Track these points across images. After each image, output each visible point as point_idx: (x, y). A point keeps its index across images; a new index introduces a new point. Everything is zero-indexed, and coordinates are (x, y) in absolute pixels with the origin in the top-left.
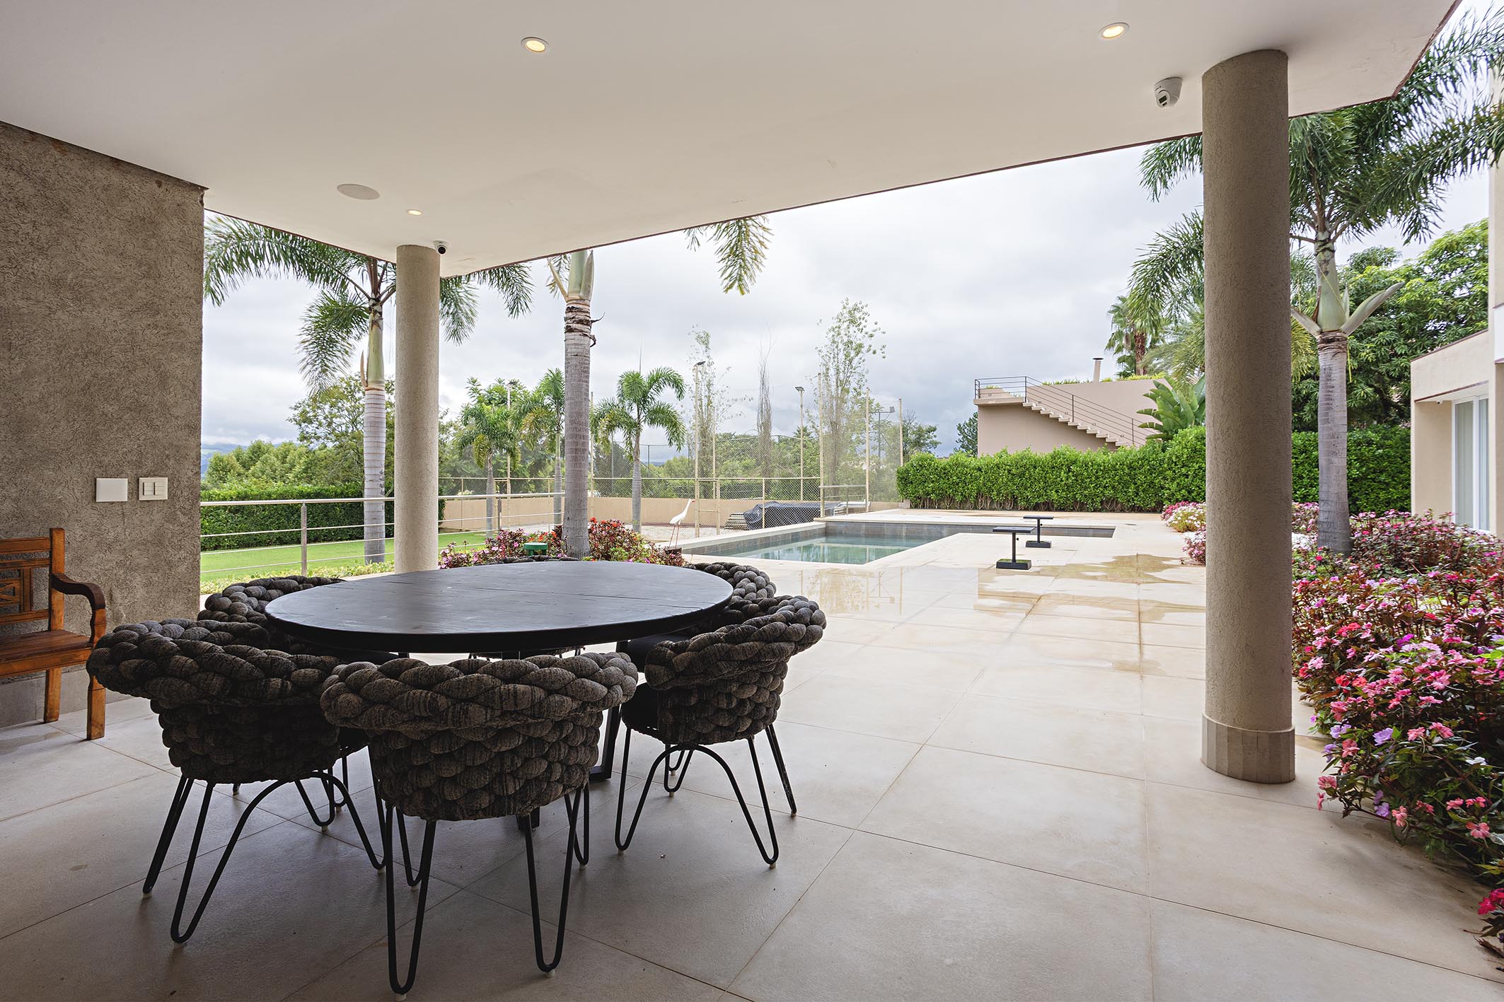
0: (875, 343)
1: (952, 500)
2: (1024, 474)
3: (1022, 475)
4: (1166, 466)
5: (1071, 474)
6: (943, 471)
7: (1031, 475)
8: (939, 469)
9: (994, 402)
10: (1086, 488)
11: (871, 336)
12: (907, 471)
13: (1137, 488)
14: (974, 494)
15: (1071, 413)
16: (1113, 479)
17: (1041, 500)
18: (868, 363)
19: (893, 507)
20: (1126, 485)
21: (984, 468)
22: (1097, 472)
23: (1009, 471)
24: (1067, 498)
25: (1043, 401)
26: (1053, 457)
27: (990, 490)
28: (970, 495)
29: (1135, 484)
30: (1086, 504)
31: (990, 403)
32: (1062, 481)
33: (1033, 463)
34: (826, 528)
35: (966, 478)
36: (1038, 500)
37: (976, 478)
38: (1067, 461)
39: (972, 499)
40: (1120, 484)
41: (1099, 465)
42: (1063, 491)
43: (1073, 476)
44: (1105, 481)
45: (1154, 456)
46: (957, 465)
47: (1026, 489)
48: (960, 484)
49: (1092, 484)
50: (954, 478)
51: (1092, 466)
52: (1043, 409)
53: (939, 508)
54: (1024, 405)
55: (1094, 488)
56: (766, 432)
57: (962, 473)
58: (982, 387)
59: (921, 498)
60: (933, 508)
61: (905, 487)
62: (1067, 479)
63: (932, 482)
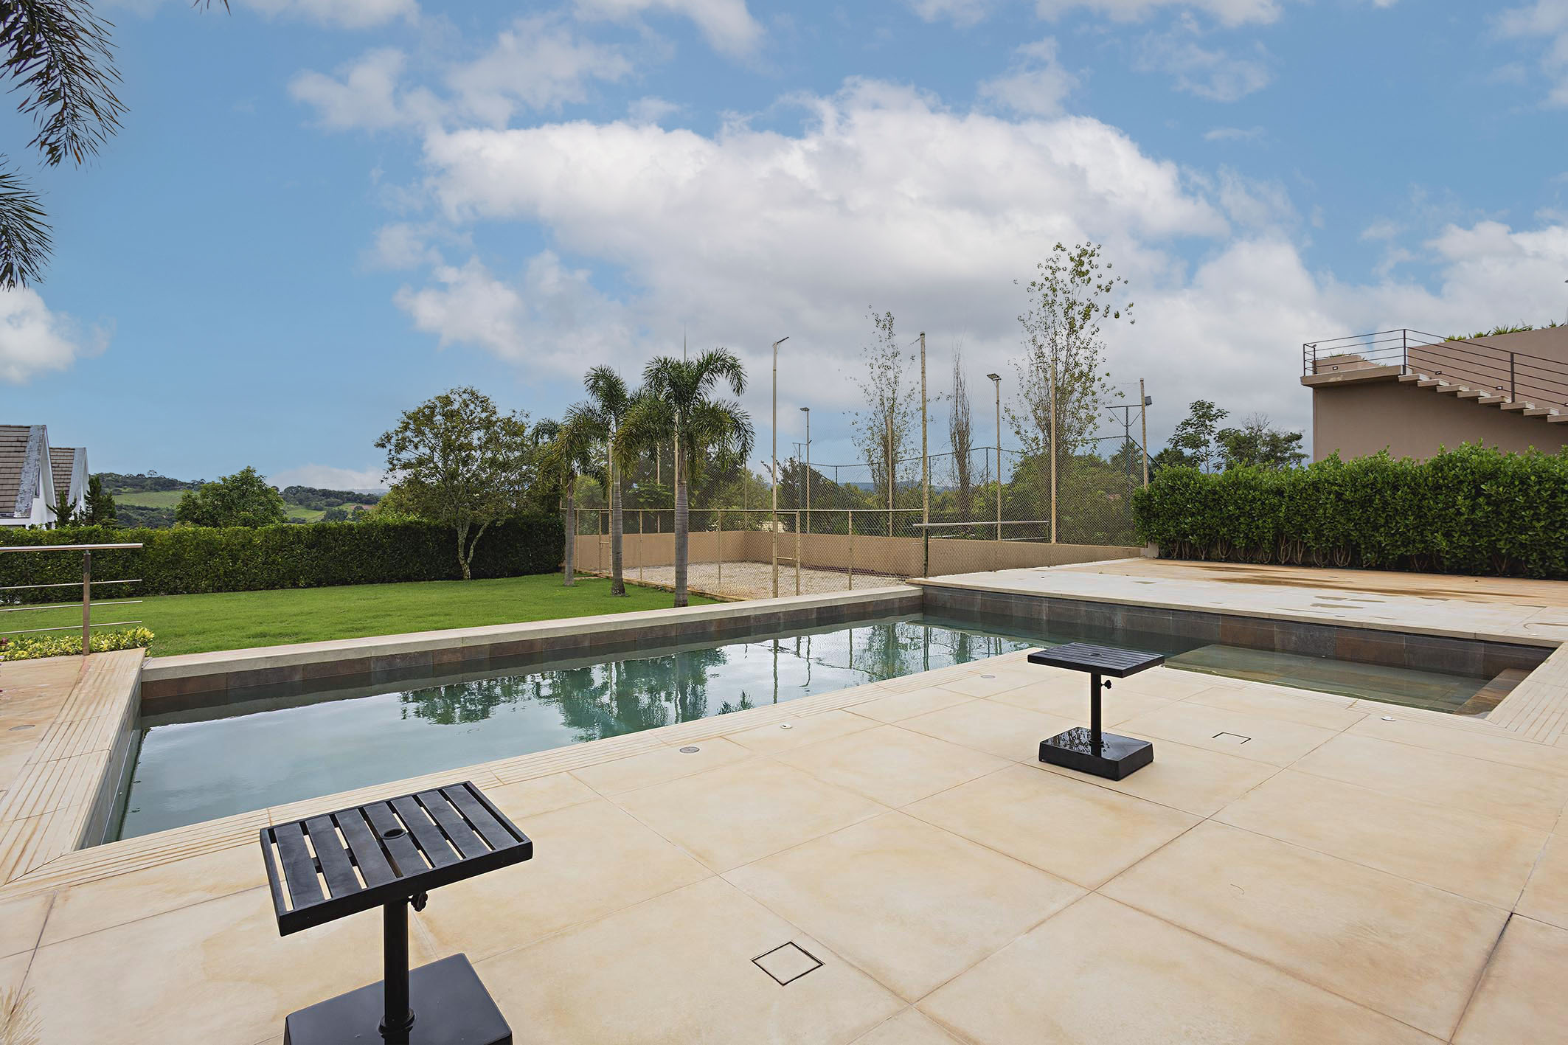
0: (1116, 299)
1: (1230, 545)
2: (1371, 501)
3: (1366, 503)
5: (1482, 499)
6: (1210, 497)
7: (1386, 503)
8: (1203, 493)
9: (1339, 379)
10: (1523, 530)
11: (1106, 290)
12: (1149, 497)
14: (1270, 536)
15: (1508, 386)
17: (1411, 551)
18: (1103, 334)
19: (1130, 555)
21: (1288, 490)
22: (1553, 496)
23: (1339, 496)
24: (1474, 546)
25: (1444, 370)
26: (1437, 467)
27: (1301, 530)
28: (1262, 539)
30: (1527, 561)
31: (1332, 380)
32: (1459, 513)
33: (1391, 479)
34: (924, 597)
35: (1252, 509)
36: (1403, 550)
37: (1274, 509)
38: (1473, 473)
39: (1265, 545)
42: (1464, 533)
43: (1488, 504)
46: (1237, 485)
47: (1376, 528)
48: (1242, 520)
49: (1539, 521)
50: (1231, 508)
51: (1539, 483)
52: (1444, 384)
53: (1207, 559)
54: (1401, 379)
55: (1545, 528)
56: (962, 443)
57: (1245, 500)
58: (1319, 355)
59: (1174, 541)
60: (1197, 559)
61: (1147, 521)
62: (1473, 510)
63: (1193, 515)
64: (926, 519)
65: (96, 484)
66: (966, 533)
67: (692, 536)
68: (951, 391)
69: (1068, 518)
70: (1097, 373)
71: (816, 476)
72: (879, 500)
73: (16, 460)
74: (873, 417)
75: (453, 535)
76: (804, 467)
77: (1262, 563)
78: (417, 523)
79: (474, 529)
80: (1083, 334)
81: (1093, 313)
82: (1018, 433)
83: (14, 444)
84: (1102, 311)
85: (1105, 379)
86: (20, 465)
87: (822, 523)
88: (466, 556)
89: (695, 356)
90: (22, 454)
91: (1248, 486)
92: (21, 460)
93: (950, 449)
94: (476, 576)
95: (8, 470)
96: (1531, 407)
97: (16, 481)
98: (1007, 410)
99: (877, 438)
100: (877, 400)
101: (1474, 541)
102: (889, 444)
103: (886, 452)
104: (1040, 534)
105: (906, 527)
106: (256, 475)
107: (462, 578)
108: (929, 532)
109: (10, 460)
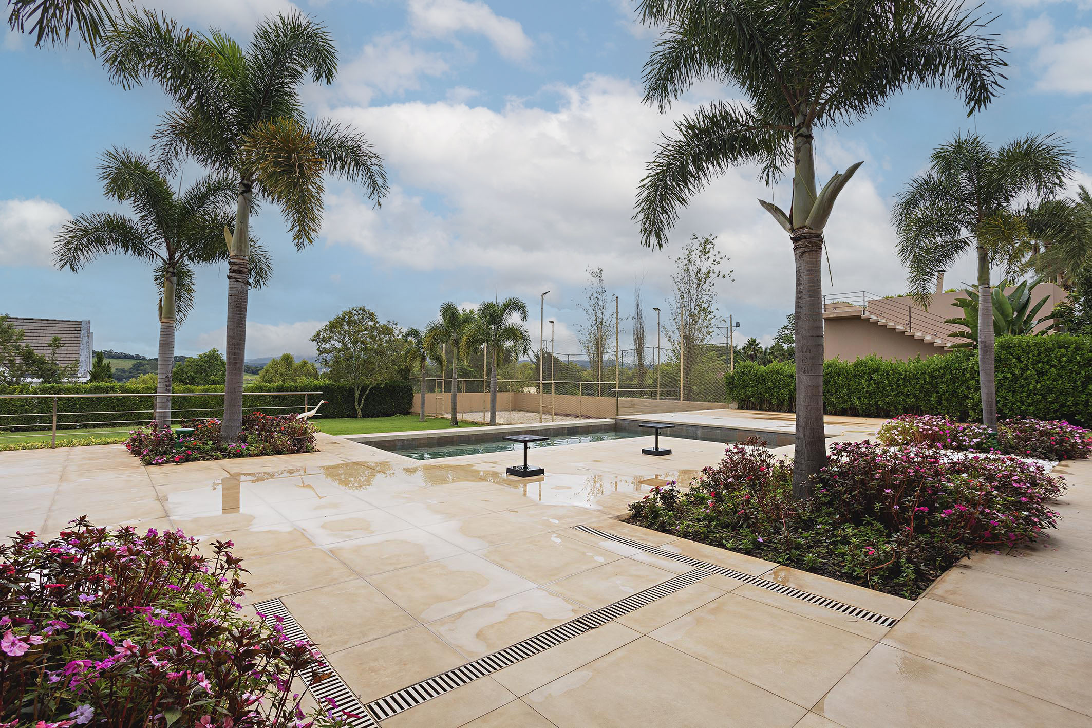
0: (724, 268)
1: (770, 403)
2: (831, 381)
4: (968, 375)
5: (872, 382)
6: (761, 378)
7: (835, 383)
8: (758, 376)
9: (835, 316)
10: (887, 396)
11: (718, 263)
12: (733, 377)
13: (940, 397)
14: (787, 398)
15: (909, 324)
16: (914, 388)
17: (846, 406)
18: (716, 287)
20: (928, 394)
22: (898, 380)
24: (869, 404)
25: (882, 313)
26: (855, 366)
28: (784, 399)
29: (938, 392)
31: (831, 316)
32: (863, 388)
33: (838, 371)
35: (779, 384)
36: (843, 405)
37: (789, 384)
38: (869, 369)
39: (786, 403)
40: (921, 392)
41: (900, 374)
42: (865, 397)
43: (874, 384)
44: (906, 389)
45: (957, 365)
46: (772, 372)
47: (832, 395)
48: (775, 390)
49: (893, 392)
50: (770, 384)
51: (893, 374)
52: (882, 321)
53: (760, 410)
54: (863, 317)
55: (895, 395)
56: (640, 345)
57: (776, 380)
58: (827, 302)
59: (744, 401)
60: (756, 410)
61: (732, 390)
62: (868, 387)
63: (752, 387)
64: (617, 387)
65: (99, 356)
66: (642, 394)
67: (498, 394)
68: (633, 314)
69: (695, 388)
70: (712, 309)
71: (556, 360)
72: (593, 376)
73: (76, 342)
74: (590, 328)
75: (352, 391)
76: (550, 355)
77: (785, 412)
78: (333, 385)
79: (364, 389)
80: (705, 286)
81: (711, 275)
82: (669, 340)
83: (74, 332)
84: (716, 274)
85: (716, 311)
86: (78, 345)
87: (561, 389)
88: (359, 405)
89: (502, 301)
90: (78, 339)
91: (777, 372)
92: (78, 342)
93: (633, 347)
94: (365, 416)
95: (72, 348)
96: (919, 335)
97: (77, 355)
98: (664, 328)
99: (593, 340)
100: (594, 318)
101: (869, 401)
102: (599, 345)
103: (598, 348)
104: (674, 395)
105: (607, 391)
106: (219, 353)
107: (356, 417)
108: (620, 394)
109: (72, 342)
